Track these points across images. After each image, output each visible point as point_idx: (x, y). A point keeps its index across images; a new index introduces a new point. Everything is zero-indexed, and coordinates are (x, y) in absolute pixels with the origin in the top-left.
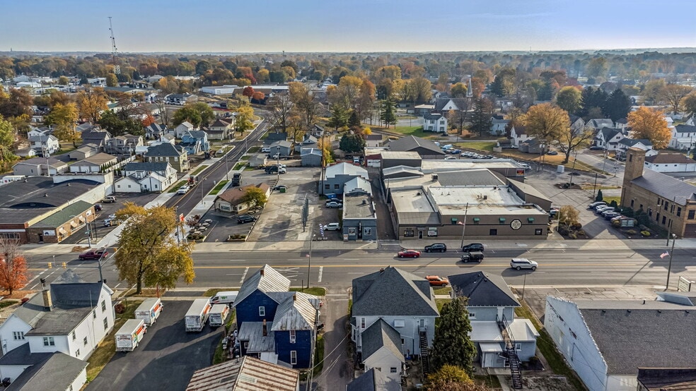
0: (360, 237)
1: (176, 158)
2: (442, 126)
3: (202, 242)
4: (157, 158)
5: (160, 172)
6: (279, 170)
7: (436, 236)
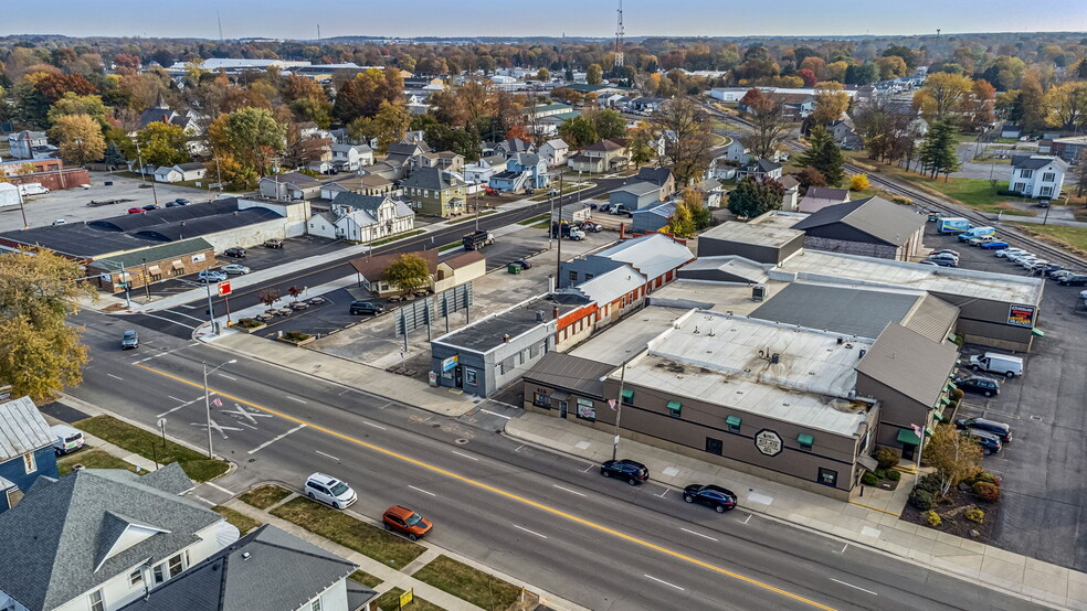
0: (459, 386)
1: (437, 193)
2: (1048, 184)
3: (248, 332)
4: (413, 190)
5: (371, 212)
6: (572, 234)
7: (592, 420)
